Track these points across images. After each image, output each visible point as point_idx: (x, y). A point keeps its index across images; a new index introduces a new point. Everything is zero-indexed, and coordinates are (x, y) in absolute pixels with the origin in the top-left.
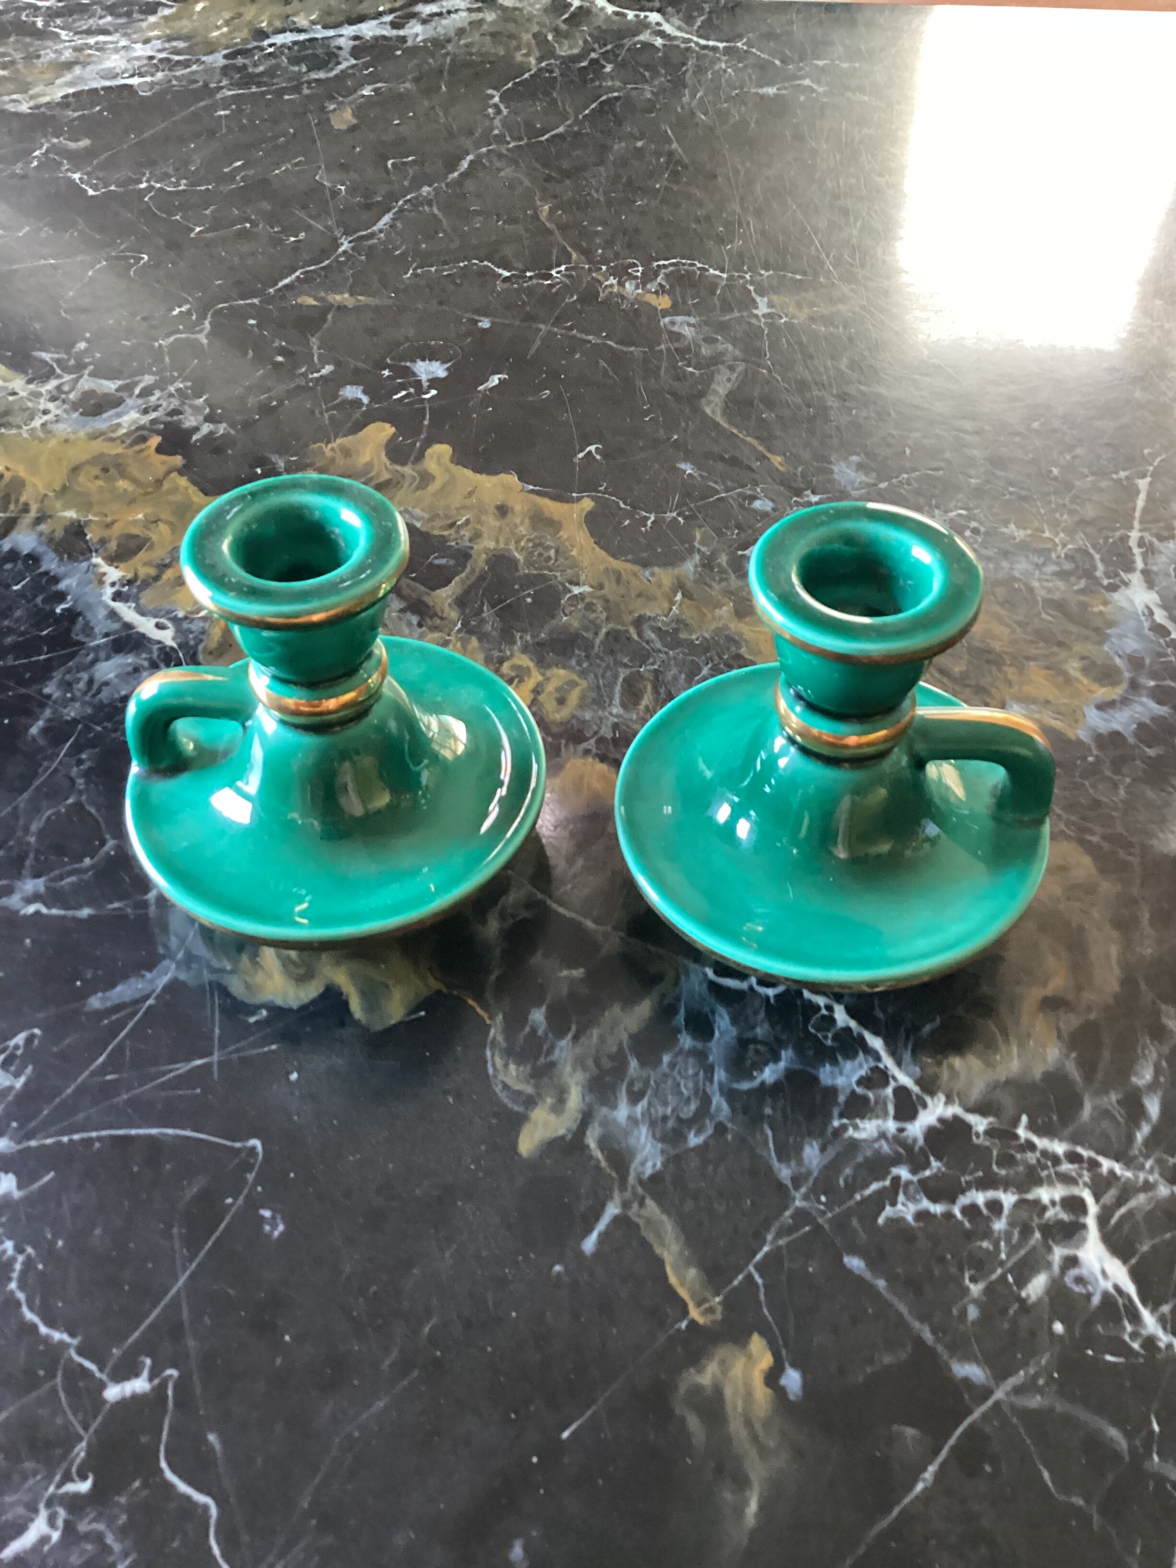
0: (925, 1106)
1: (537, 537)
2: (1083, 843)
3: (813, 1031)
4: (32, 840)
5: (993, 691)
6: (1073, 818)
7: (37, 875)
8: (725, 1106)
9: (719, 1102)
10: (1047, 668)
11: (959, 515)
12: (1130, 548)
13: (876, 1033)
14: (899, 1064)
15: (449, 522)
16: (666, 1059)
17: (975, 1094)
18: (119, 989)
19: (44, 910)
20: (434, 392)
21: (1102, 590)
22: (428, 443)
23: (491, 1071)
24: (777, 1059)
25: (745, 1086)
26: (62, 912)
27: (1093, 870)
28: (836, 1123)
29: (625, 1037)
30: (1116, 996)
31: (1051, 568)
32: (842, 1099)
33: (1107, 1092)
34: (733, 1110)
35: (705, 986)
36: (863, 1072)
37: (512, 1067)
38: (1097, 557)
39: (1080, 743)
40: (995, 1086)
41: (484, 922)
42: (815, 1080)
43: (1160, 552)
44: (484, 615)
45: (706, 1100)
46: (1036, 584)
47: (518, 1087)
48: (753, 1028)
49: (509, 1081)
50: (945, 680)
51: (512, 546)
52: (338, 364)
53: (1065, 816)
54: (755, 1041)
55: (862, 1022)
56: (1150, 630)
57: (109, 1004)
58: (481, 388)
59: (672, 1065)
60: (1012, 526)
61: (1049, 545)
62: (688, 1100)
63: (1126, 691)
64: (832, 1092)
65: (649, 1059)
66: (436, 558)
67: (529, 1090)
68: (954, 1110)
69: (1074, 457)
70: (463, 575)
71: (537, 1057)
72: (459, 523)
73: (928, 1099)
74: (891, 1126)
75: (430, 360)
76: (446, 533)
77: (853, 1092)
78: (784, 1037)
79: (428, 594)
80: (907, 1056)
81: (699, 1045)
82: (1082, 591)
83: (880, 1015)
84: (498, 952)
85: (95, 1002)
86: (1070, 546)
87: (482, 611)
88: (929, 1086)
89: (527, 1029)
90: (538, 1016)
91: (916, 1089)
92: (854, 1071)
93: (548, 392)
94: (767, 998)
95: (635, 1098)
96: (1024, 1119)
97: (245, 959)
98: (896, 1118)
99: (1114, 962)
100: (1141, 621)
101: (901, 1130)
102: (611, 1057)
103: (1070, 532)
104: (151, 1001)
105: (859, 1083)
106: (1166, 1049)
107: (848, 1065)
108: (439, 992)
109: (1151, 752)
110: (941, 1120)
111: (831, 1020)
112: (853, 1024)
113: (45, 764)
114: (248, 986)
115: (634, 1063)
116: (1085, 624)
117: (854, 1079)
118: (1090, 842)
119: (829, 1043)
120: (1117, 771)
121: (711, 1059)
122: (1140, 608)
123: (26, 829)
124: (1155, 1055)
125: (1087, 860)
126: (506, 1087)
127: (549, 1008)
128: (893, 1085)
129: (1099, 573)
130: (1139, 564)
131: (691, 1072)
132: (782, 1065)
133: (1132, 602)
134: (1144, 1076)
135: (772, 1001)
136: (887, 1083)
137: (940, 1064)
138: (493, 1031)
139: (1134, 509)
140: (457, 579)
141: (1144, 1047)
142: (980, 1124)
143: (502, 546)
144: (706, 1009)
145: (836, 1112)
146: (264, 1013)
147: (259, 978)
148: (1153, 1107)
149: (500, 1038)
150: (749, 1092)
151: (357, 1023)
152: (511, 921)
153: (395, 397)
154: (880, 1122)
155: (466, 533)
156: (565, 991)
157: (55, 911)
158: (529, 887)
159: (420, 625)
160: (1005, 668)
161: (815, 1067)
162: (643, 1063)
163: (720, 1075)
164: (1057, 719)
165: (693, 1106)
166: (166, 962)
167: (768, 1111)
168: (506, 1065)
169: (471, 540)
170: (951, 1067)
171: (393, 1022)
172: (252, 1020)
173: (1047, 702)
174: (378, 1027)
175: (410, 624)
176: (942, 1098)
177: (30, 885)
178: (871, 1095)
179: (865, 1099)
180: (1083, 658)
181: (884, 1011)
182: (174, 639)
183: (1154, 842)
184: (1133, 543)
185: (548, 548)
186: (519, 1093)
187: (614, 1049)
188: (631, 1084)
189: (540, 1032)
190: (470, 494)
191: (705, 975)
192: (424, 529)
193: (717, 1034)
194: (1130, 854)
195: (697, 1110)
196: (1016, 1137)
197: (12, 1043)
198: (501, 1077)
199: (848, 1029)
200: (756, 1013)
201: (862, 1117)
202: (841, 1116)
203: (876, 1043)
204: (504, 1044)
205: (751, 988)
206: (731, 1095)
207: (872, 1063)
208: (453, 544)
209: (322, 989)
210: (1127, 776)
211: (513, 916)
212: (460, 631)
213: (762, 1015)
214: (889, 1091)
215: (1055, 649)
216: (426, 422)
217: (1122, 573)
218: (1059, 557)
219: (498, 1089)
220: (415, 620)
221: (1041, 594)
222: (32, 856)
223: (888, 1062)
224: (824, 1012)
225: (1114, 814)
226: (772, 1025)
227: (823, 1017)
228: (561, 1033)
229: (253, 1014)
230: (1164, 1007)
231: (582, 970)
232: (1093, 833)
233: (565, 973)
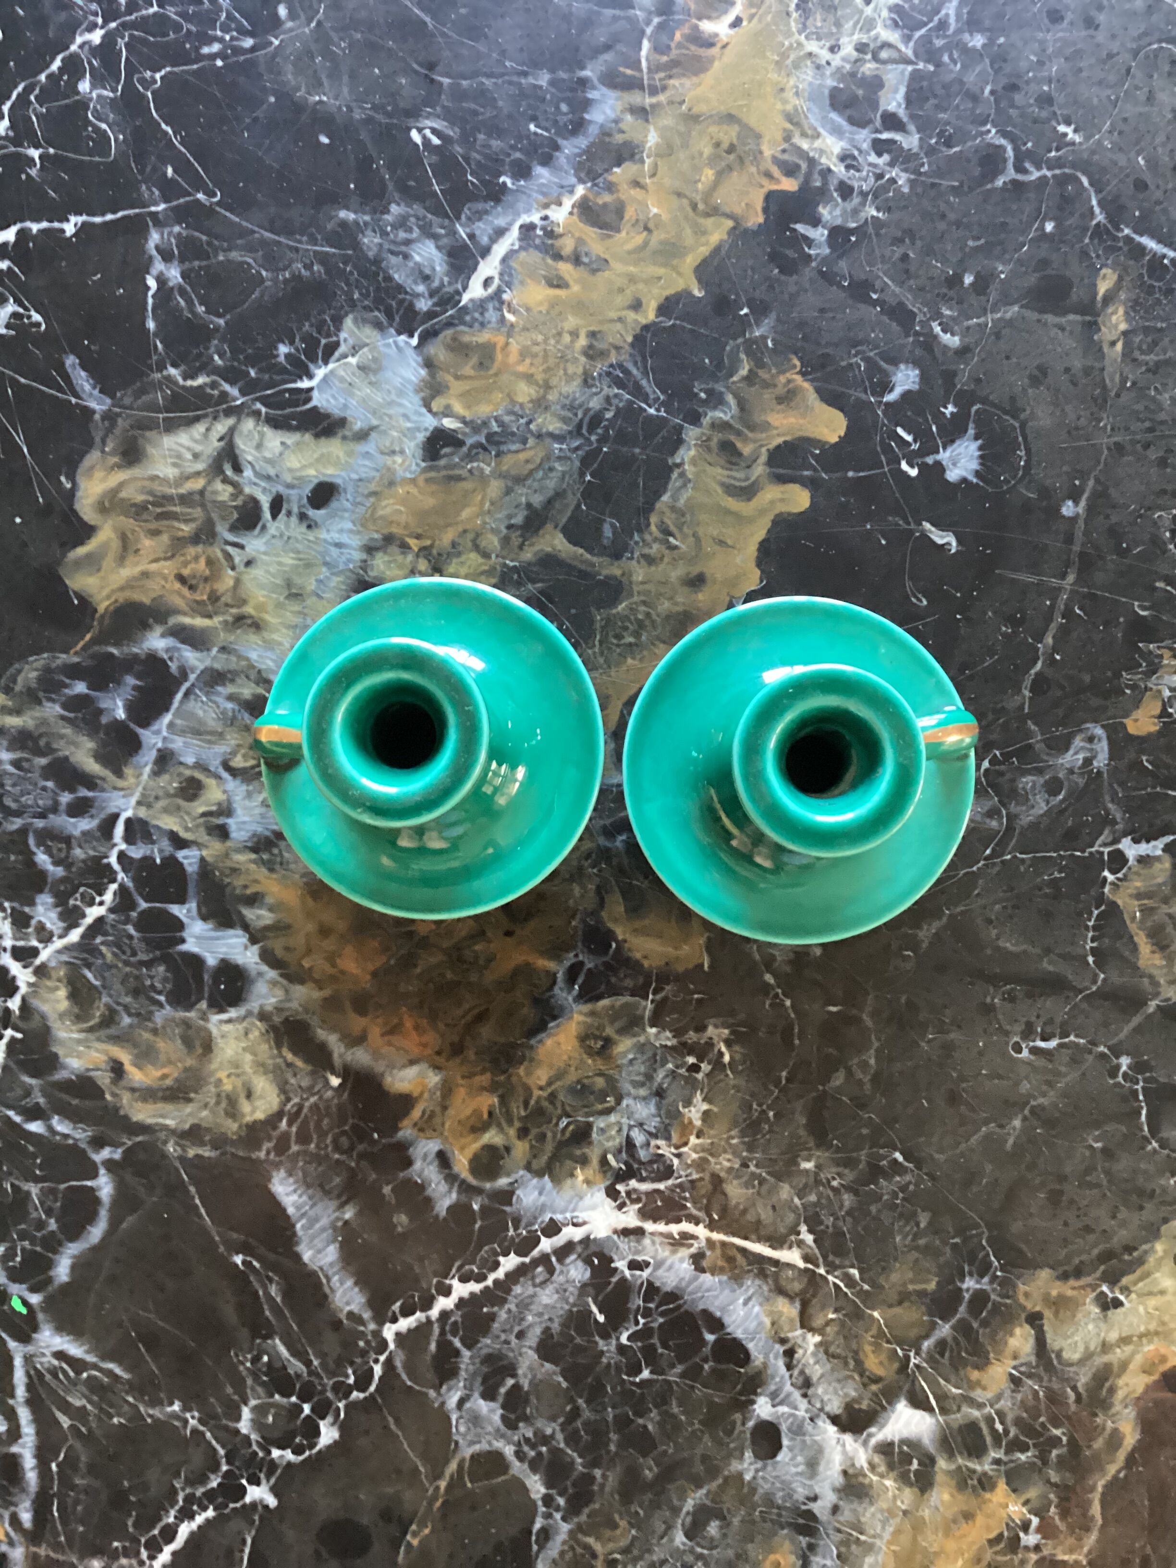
0: (25, 967)
1: (653, 622)
2: (279, 1115)
3: (82, 889)
4: (221, 258)
5: (458, 1060)
6: (305, 1110)
7: (184, 275)
8: (15, 827)
9: (16, 823)
10: (490, 1114)
11: (721, 1054)
12: (678, 1221)
13: (83, 936)
14: (59, 952)
15: (672, 528)
16: (50, 784)
17: (35, 1003)
18: (83, 374)
19: (150, 293)
20: (914, 472)
21: (608, 1183)
22: (812, 484)
23: (31, 659)
24: (56, 863)
25: (31, 841)
26: (150, 308)
27: (248, 1119)
28: (7, 905)
29: (67, 753)
30: (126, 1117)
31: (638, 1137)
32: (27, 909)
33: (43, 1096)
34: (12, 833)
35: (115, 810)
36: (49, 925)
37: (34, 675)
38: (661, 1186)
39: (397, 1129)
40: (43, 1017)
41: (163, 636)
42: (41, 891)
43: (674, 1252)
44: (530, 586)
45: (18, 814)
46: (613, 1118)
47: (20, 679)
48: (81, 847)
49: (23, 674)
50: (469, 1018)
51: (636, 599)
52: (964, 352)
53: (307, 1104)
54: (69, 848)
55: (90, 928)
56: (551, 1219)
57: (69, 370)
58: (927, 525)
59: (44, 789)
60: (705, 1107)
61: (675, 1138)
62: (16, 801)
63: (463, 1182)
64: (32, 903)
65: (48, 772)
66: (612, 525)
67: (18, 688)
68: (23, 989)
69: (835, 1190)
70: (588, 556)
71: (45, 691)
72: (671, 539)
73: (30, 970)
74: (8, 943)
75: (981, 457)
76: (653, 528)
77: (31, 917)
78: (74, 869)
79: (556, 527)
80: (65, 958)
81: (63, 807)
82: (604, 1162)
83: (99, 940)
84: (135, 650)
85: (71, 361)
86: (676, 1161)
87: (533, 581)
88: (41, 971)
89: (67, 681)
90: (80, 688)
91: (38, 962)
92: (50, 919)
93: (925, 602)
94: (107, 857)
95: (16, 764)
96: (19, 1036)
97: (116, 459)
98: (14, 948)
99: (161, 1120)
100: (563, 1212)
101: (5, 950)
102: (48, 744)
103: (701, 1165)
104: (74, 400)
105: (40, 922)
106: (83, 1145)
107: (53, 915)
108: (96, 611)
109: (387, 1190)
110: (14, 978)
111: (91, 903)
112: (89, 920)
113: (305, 238)
114: (92, 468)
115: (43, 761)
116: (555, 1157)
117: (43, 919)
118: (281, 1120)
119: (72, 902)
120: (362, 1156)
121: (51, 816)
122: (582, 1216)
123: (229, 249)
124: (77, 1136)
125: (260, 1115)
126: (19, 671)
127: (87, 695)
128: (40, 946)
129: (633, 1183)
130: (650, 1226)
131: (40, 802)
132: (50, 868)
133: (593, 1208)
134: (61, 1126)
135: (105, 861)
136: (40, 941)
137: (59, 980)
138: (64, 656)
139: (746, 1238)
140: (581, 551)
141: (84, 1131)
142: (14, 1004)
143: (635, 588)
144: (93, 811)
145: (16, 905)
146: (69, 486)
147: (99, 474)
148: (35, 1127)
149: (59, 662)
150: (27, 845)
151: (64, 555)
152: (165, 657)
153: (900, 430)
154: (10, 935)
155: (655, 549)
156: (103, 705)
157: (150, 301)
158: (201, 667)
159: (510, 527)
160: (488, 1075)
161: (51, 891)
162: (43, 768)
163: (40, 823)
164: (424, 1112)
165: (14, 806)
166: (108, 401)
167: (13, 858)
168: (36, 670)
169: (644, 556)
170: (57, 988)
171: (67, 582)
172: (63, 479)
173: (445, 1108)
174: (62, 572)
175: (510, 517)
176: (32, 979)
177: (174, 274)
178: (30, 930)
179: (27, 926)
180: (508, 1149)
181: (102, 943)
182: (472, 300)
183: (282, 1173)
184: (686, 1226)
185: (637, 634)
186: (15, 682)
187: (55, 746)
188: (27, 760)
189: (66, 691)
190: (721, 543)
191: (125, 810)
192: (658, 505)
193: (72, 820)
194: (268, 1153)
195: (9, 808)
196: (5, 1028)
197: (33, 313)
198: (27, 667)
199: (84, 916)
200: (94, 849)
201: (13, 923)
202: (13, 909)
203: (75, 936)
204: (54, 665)
205: (115, 845)
206: (23, 832)
207: (56, 932)
208: (636, 537)
209: (92, 523)
210: (358, 1164)
211: (171, 659)
212: (505, 565)
213: (92, 853)
214: (35, 943)
215: (517, 1124)
216: (851, 474)
217: (637, 1206)
218: (658, 1148)
219: (17, 666)
220: (518, 520)
221: (600, 1123)
222: (204, 263)
223: (58, 944)
224: (98, 899)
225: (313, 1146)
226: (84, 861)
227: (94, 899)
228: (65, 706)
229: (67, 478)
230: (120, 1151)
231: (123, 716)
232: (290, 1124)
233: (120, 704)
